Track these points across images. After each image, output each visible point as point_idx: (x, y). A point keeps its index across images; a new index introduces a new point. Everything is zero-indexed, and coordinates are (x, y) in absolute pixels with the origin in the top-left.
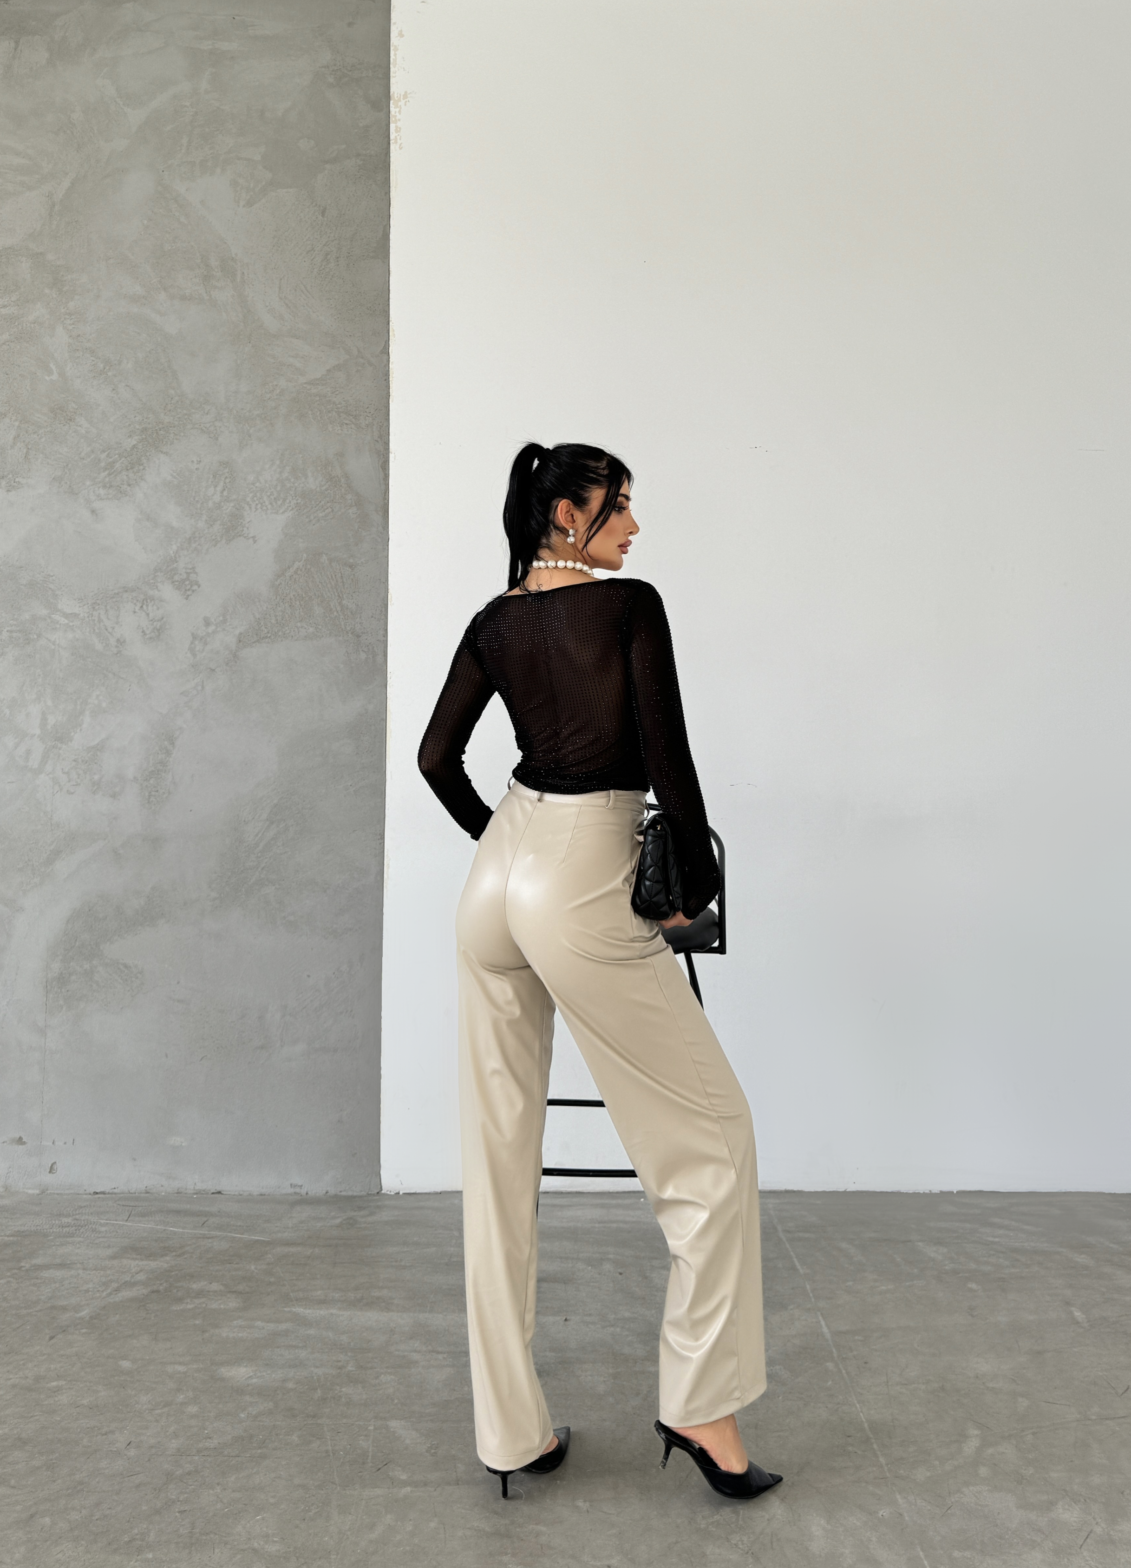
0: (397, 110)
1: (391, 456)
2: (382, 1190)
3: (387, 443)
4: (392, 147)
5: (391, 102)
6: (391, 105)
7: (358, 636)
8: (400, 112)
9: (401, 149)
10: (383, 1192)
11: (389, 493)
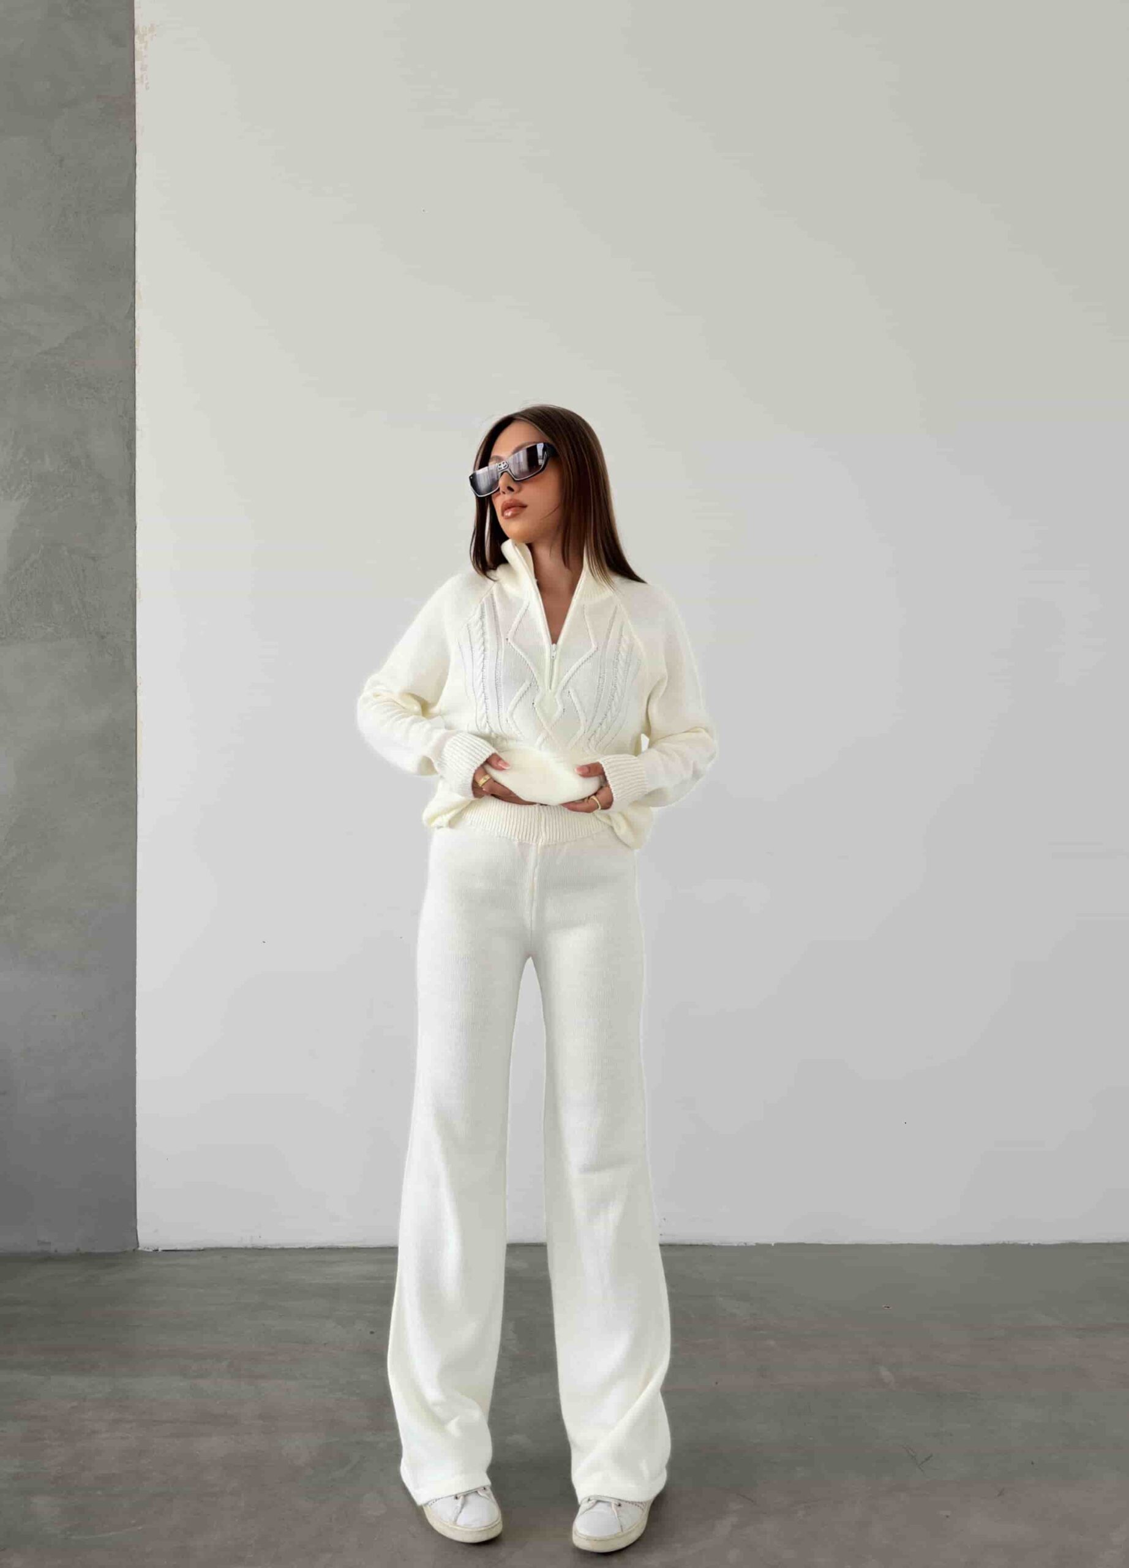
0: (143, 45)
1: (138, 434)
2: (138, 1246)
3: (133, 419)
4: (138, 86)
5: (136, 37)
6: (136, 40)
7: (103, 637)
8: (146, 47)
9: (147, 88)
10: (140, 1249)
11: (135, 475)
